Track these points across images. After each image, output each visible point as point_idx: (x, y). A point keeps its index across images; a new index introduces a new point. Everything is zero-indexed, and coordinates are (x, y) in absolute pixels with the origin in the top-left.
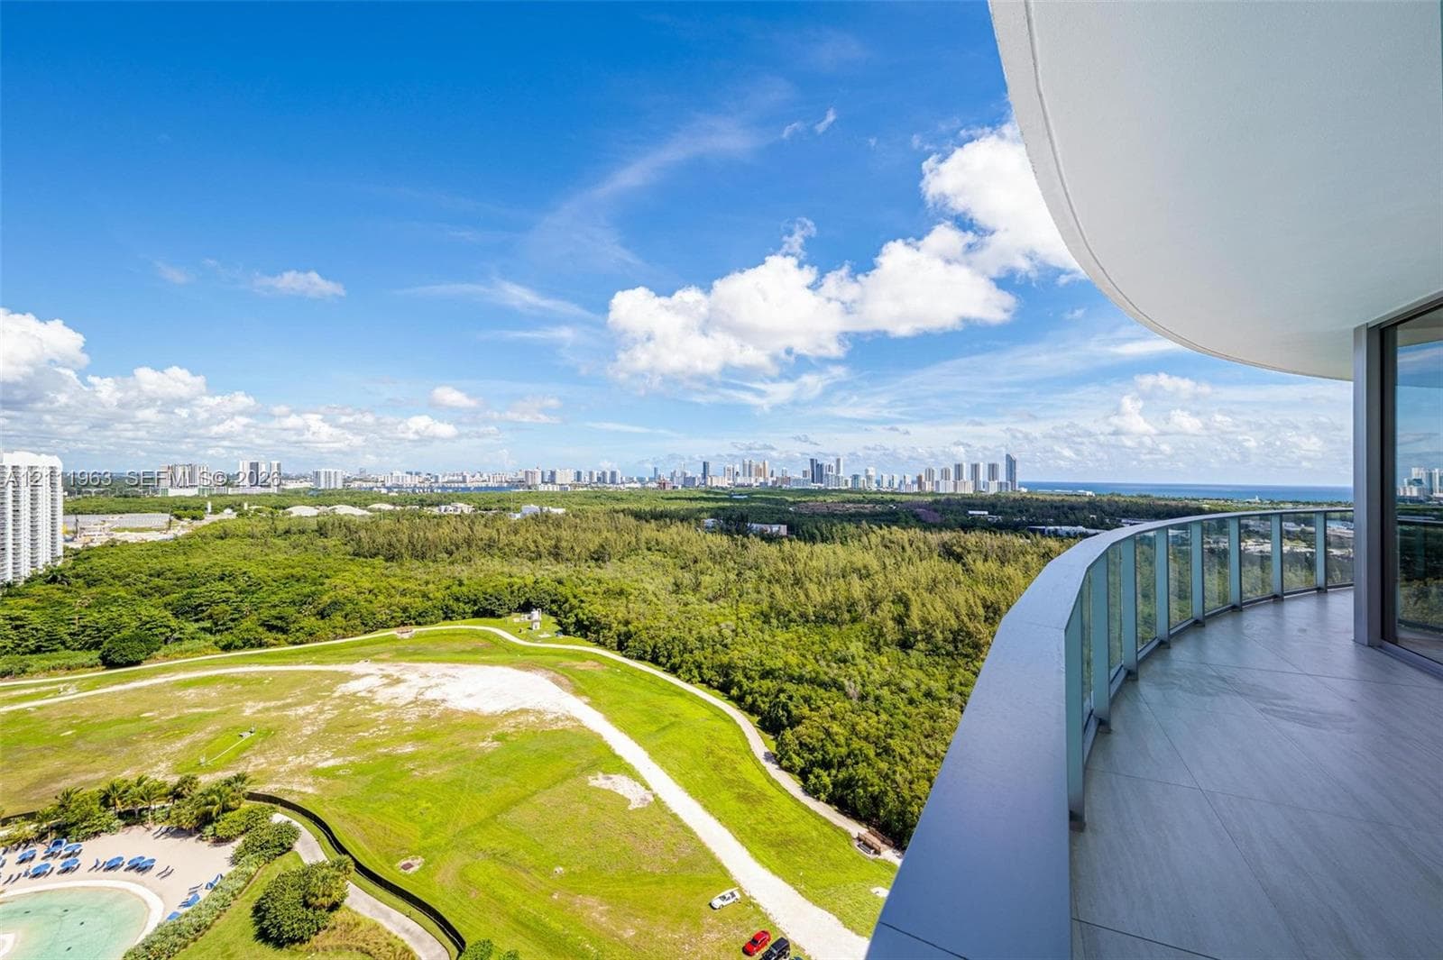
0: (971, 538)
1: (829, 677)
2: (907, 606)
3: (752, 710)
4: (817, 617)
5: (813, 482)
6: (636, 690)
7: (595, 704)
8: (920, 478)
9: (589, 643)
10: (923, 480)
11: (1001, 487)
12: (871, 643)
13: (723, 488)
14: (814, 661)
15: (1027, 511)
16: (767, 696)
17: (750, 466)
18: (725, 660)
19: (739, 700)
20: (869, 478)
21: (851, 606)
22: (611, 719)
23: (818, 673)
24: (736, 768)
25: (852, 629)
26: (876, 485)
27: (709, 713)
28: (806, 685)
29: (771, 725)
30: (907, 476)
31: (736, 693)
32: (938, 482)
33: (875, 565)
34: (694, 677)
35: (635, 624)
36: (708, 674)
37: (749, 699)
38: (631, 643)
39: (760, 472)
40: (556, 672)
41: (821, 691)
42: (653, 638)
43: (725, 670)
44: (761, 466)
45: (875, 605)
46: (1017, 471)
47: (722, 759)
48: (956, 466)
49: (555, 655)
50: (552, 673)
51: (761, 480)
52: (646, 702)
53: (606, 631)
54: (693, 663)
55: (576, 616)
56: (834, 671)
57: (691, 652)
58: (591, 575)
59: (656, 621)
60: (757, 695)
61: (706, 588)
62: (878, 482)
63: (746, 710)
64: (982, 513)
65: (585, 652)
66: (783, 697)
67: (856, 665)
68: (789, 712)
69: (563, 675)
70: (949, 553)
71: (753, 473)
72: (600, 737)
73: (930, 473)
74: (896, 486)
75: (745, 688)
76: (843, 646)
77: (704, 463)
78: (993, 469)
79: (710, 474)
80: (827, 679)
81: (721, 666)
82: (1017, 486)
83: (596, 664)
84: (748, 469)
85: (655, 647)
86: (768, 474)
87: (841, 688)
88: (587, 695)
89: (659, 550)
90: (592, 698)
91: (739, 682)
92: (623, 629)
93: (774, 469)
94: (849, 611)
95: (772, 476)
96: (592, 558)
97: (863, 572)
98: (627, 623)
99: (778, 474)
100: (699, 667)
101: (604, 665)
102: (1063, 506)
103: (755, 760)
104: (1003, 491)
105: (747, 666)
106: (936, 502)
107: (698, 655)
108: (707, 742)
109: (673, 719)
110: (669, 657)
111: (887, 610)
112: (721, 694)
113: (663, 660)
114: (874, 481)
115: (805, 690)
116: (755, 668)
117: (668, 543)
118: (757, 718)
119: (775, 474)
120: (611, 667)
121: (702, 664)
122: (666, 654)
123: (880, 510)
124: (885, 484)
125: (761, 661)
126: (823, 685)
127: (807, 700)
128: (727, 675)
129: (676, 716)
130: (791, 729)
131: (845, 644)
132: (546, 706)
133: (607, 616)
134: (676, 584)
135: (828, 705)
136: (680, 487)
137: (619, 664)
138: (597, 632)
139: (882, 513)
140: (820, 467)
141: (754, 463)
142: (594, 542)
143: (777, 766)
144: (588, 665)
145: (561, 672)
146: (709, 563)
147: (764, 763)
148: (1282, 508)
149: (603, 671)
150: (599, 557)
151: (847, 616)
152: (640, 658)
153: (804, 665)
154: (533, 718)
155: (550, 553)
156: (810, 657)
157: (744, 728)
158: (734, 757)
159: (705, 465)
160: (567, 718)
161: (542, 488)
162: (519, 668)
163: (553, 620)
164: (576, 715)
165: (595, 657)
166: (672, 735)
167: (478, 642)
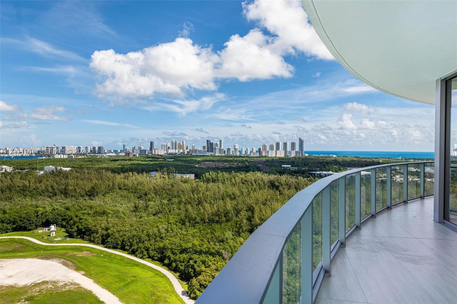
0: (283, 178)
1: (215, 250)
2: (253, 213)
3: (175, 270)
4: (209, 220)
5: (208, 152)
6: (112, 265)
7: (88, 275)
8: (260, 149)
9: (85, 242)
10: (261, 150)
11: (297, 153)
12: (236, 232)
13: (161, 155)
14: (207, 243)
15: (308, 164)
16: (183, 262)
17: (176, 144)
18: (162, 245)
19: (169, 266)
20: (235, 149)
21: (226, 214)
22: (97, 282)
23: (209, 248)
24: (167, 301)
25: (226, 225)
26: (239, 153)
27: (152, 273)
28: (203, 255)
29: (185, 277)
30: (254, 148)
31: (167, 262)
32: (268, 152)
33: (238, 193)
34: (144, 255)
35: (112, 229)
36: (152, 253)
37: (174, 265)
38: (109, 240)
39: (181, 147)
40: (65, 259)
41: (210, 257)
42: (121, 237)
43: (162, 251)
44: (181, 144)
45: (238, 212)
46: (304, 146)
47: (159, 297)
48: (276, 143)
49: (64, 249)
50: (63, 260)
51: (181, 151)
52: (118, 271)
53: (95, 234)
54: (144, 248)
55: (77, 227)
56: (217, 247)
57: (143, 242)
58: (86, 204)
59: (124, 227)
60: (178, 262)
61: (151, 208)
62: (240, 152)
63: (172, 270)
64: (288, 166)
65: (83, 246)
66: (191, 262)
67: (228, 243)
68: (194, 269)
69: (69, 260)
70: (273, 186)
71: (177, 147)
72: (91, 292)
73: (265, 147)
74: (248, 153)
75: (172, 259)
76: (222, 234)
77: (151, 142)
78: (293, 145)
79: (154, 148)
80: (214, 251)
81: (159, 248)
82: (304, 153)
83: (89, 252)
84: (175, 145)
85: (123, 241)
86: (185, 148)
87: (220, 255)
88: (84, 270)
89: (126, 189)
90: (86, 271)
91: (169, 256)
92: (105, 233)
93: (188, 146)
94: (225, 216)
95: (187, 149)
96: (87, 195)
97: (232, 196)
98: (107, 229)
99: (190, 148)
100: (147, 250)
101: (93, 253)
102: (323, 162)
103: (177, 295)
104: (298, 155)
105: (173, 247)
106: (267, 161)
107: (147, 244)
108: (151, 289)
109: (133, 279)
110: (131, 246)
111: (244, 214)
112: (159, 263)
113: (127, 248)
114: (238, 151)
115: (203, 257)
116: (178, 248)
117: (130, 185)
118: (178, 274)
119: (189, 148)
120: (98, 254)
121: (149, 248)
122: (129, 244)
123: (241, 165)
124: (244, 153)
125: (180, 244)
126: (212, 254)
127: (204, 262)
128: (162, 253)
129: (135, 277)
130: (196, 278)
131: (223, 233)
132: (59, 278)
133: (95, 226)
134: (135, 207)
135: (214, 264)
136: (137, 155)
137: (102, 252)
138: (90, 235)
139: (242, 167)
140: (212, 144)
141: (178, 142)
142: (88, 186)
143: (188, 298)
144: (84, 254)
145: (68, 259)
146: (153, 195)
147: (181, 296)
148: (409, 162)
149: (93, 256)
150: (91, 194)
151: (224, 219)
152: (115, 248)
153: (203, 245)
154: (51, 286)
155: (62, 193)
156: (205, 240)
157: (171, 280)
158: (166, 295)
159: (152, 143)
160: (72, 284)
161: (57, 156)
162: (42, 258)
163: (63, 230)
164: (77, 281)
165: (88, 249)
166: (132, 287)
167: (17, 246)
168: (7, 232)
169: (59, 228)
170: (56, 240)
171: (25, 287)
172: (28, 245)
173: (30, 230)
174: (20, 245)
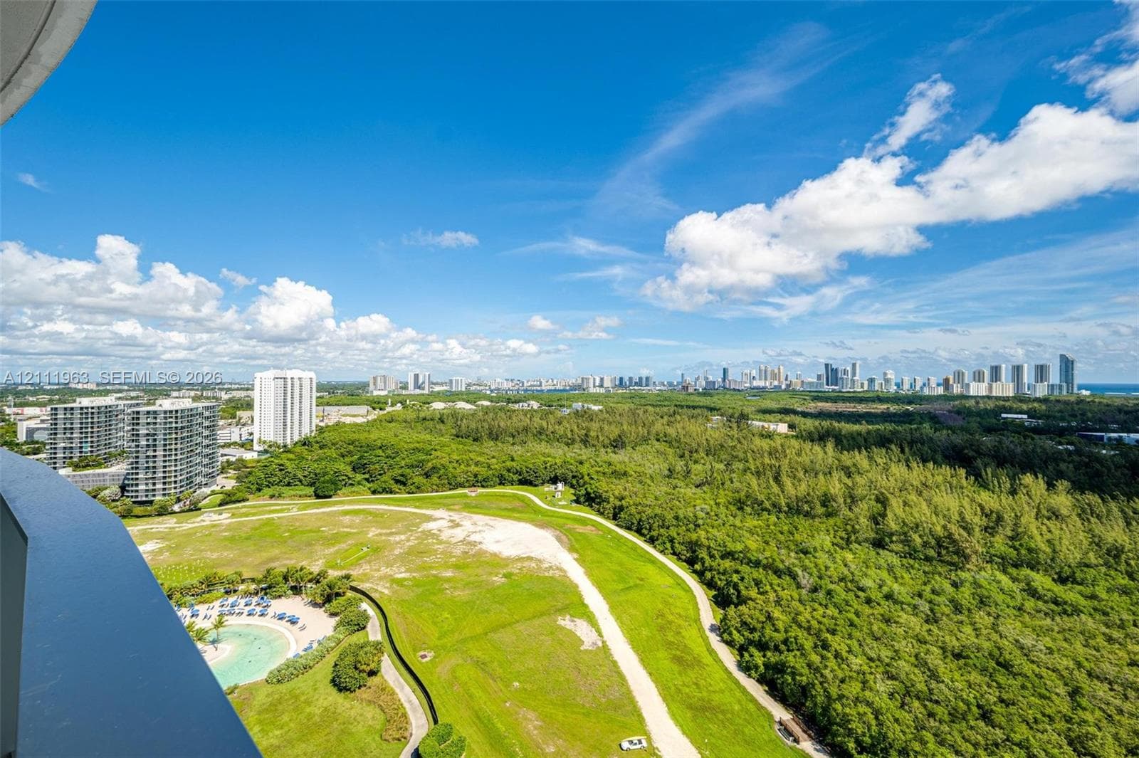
1: (785, 566)
2: (885, 507)
3: (710, 585)
4: (790, 508)
5: (828, 385)
6: (617, 554)
7: (581, 561)
8: (948, 380)
9: (593, 512)
10: (952, 381)
12: (841, 539)
13: (738, 390)
14: (775, 549)
16: (724, 574)
17: (766, 371)
18: (694, 536)
19: (700, 575)
20: (888, 381)
21: (827, 501)
22: (589, 574)
23: (774, 560)
24: (680, 633)
25: (824, 523)
26: (895, 388)
27: (672, 581)
28: (761, 570)
29: (722, 601)
31: (699, 568)
32: (968, 383)
34: (666, 549)
35: (627, 500)
36: (679, 548)
37: (708, 575)
38: (622, 515)
39: (776, 376)
40: (561, 532)
41: (773, 577)
42: (639, 513)
43: (693, 546)
44: (778, 371)
45: (852, 500)
46: (1076, 372)
47: (670, 622)
49: (565, 518)
50: (558, 532)
51: (776, 383)
52: (621, 564)
53: (605, 504)
54: (667, 537)
55: (586, 489)
56: (790, 559)
57: (668, 528)
58: (606, 458)
59: (644, 500)
60: (715, 573)
61: (696, 475)
62: (897, 385)
63: (705, 584)
64: (1020, 416)
65: (589, 519)
66: (736, 577)
67: (815, 558)
68: (739, 592)
69: (565, 534)
71: (769, 377)
72: (577, 586)
73: (960, 374)
74: (918, 388)
75: (707, 564)
76: (810, 538)
79: (730, 378)
80: (781, 566)
81: (691, 543)
82: (1075, 389)
83: (593, 529)
84: (765, 374)
85: (640, 520)
86: (783, 379)
87: (794, 577)
88: (578, 553)
89: (666, 441)
90: (580, 555)
91: (702, 558)
92: (618, 503)
93: (790, 374)
94: (824, 506)
95: (786, 380)
96: (612, 445)
98: (622, 499)
99: (793, 378)
100: (672, 541)
101: (599, 530)
103: (701, 629)
105: (712, 545)
107: (673, 532)
108: (661, 606)
109: (638, 582)
110: (650, 529)
112: (688, 567)
113: (645, 531)
114: (893, 384)
115: (759, 574)
116: (719, 548)
117: (674, 436)
118: (713, 593)
119: (789, 378)
120: (604, 532)
121: (674, 539)
122: (648, 527)
124: (906, 387)
125: (725, 543)
126: (778, 573)
127: (758, 583)
128: (694, 552)
129: (642, 580)
130: (735, 608)
131: (812, 536)
132: (546, 556)
133: (607, 492)
134: (670, 470)
135: (776, 591)
136: (701, 390)
137: (611, 531)
138: (599, 504)
140: (835, 370)
141: (770, 368)
142: (614, 432)
143: (719, 638)
144: (588, 530)
145: (564, 532)
146: (703, 454)
147: (708, 633)
149: (597, 535)
150: (618, 444)
151: (821, 510)
152: (629, 528)
153: (765, 552)
154: (534, 565)
155: (582, 440)
156: (773, 544)
157: (699, 600)
158: (682, 622)
159: (725, 371)
160: (557, 569)
161: (592, 390)
162: (536, 526)
163: (572, 491)
164: (565, 567)
165: (594, 523)
166: (633, 595)
167: (517, 503)
168: (512, 485)
169: (567, 488)
170: (560, 503)
171: (508, 558)
172: (529, 505)
173: (536, 486)
174: (521, 504)
